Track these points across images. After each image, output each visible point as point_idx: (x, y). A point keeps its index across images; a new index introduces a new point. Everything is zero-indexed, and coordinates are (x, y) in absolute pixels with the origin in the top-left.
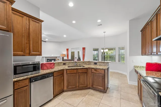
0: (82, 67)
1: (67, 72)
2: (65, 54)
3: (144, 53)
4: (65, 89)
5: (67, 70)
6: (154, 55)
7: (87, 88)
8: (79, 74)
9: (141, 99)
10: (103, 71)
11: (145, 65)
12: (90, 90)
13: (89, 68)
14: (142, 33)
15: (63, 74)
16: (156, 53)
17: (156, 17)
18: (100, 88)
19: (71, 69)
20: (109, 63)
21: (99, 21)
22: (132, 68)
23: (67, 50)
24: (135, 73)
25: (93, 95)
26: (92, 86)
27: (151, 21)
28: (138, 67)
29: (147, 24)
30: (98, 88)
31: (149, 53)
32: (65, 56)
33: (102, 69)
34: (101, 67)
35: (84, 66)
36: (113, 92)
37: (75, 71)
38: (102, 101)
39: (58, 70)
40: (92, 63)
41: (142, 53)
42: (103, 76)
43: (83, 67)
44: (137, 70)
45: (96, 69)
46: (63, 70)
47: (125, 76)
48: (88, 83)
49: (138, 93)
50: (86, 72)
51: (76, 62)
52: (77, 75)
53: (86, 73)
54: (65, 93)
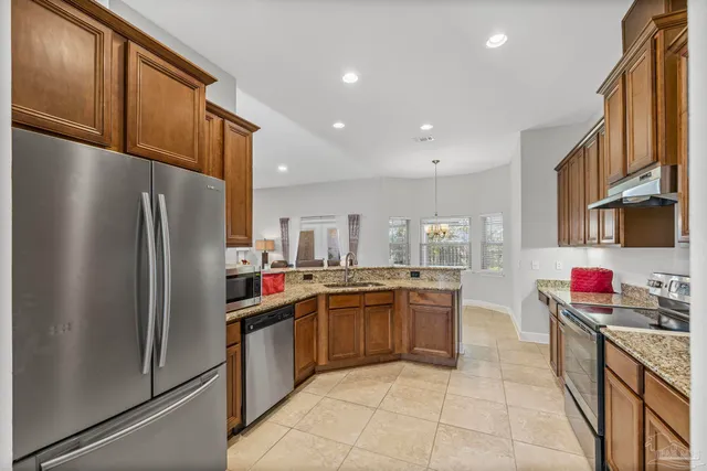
0: (371, 288)
1: (327, 305)
2: (273, 241)
3: (565, 239)
4: (323, 361)
5: (328, 295)
6: (592, 245)
7: (392, 357)
8: (368, 309)
9: (559, 373)
10: (449, 297)
11: (568, 278)
12: (403, 364)
13: (400, 289)
14: (559, 175)
15: (315, 309)
16: (613, 241)
17: (595, 141)
18: (437, 355)
19: (344, 293)
20: (462, 272)
21: (426, 127)
22: (531, 287)
23: (284, 222)
24: (541, 305)
25: (416, 376)
26: (410, 349)
27: (584, 147)
28: (547, 283)
29: (574, 153)
30: (432, 354)
31: (579, 239)
32: (273, 250)
33: (446, 291)
34: (441, 285)
35: (377, 285)
36: (477, 366)
37: (355, 301)
38: (451, 389)
39: (304, 296)
40: (403, 274)
41: (559, 240)
42: (447, 313)
43: (377, 288)
44: (545, 292)
45: (423, 293)
46: (315, 296)
47: (507, 318)
48: (397, 341)
49: (552, 359)
50: (391, 301)
51: (349, 270)
52: (362, 312)
53: (391, 305)
54: (321, 378)
